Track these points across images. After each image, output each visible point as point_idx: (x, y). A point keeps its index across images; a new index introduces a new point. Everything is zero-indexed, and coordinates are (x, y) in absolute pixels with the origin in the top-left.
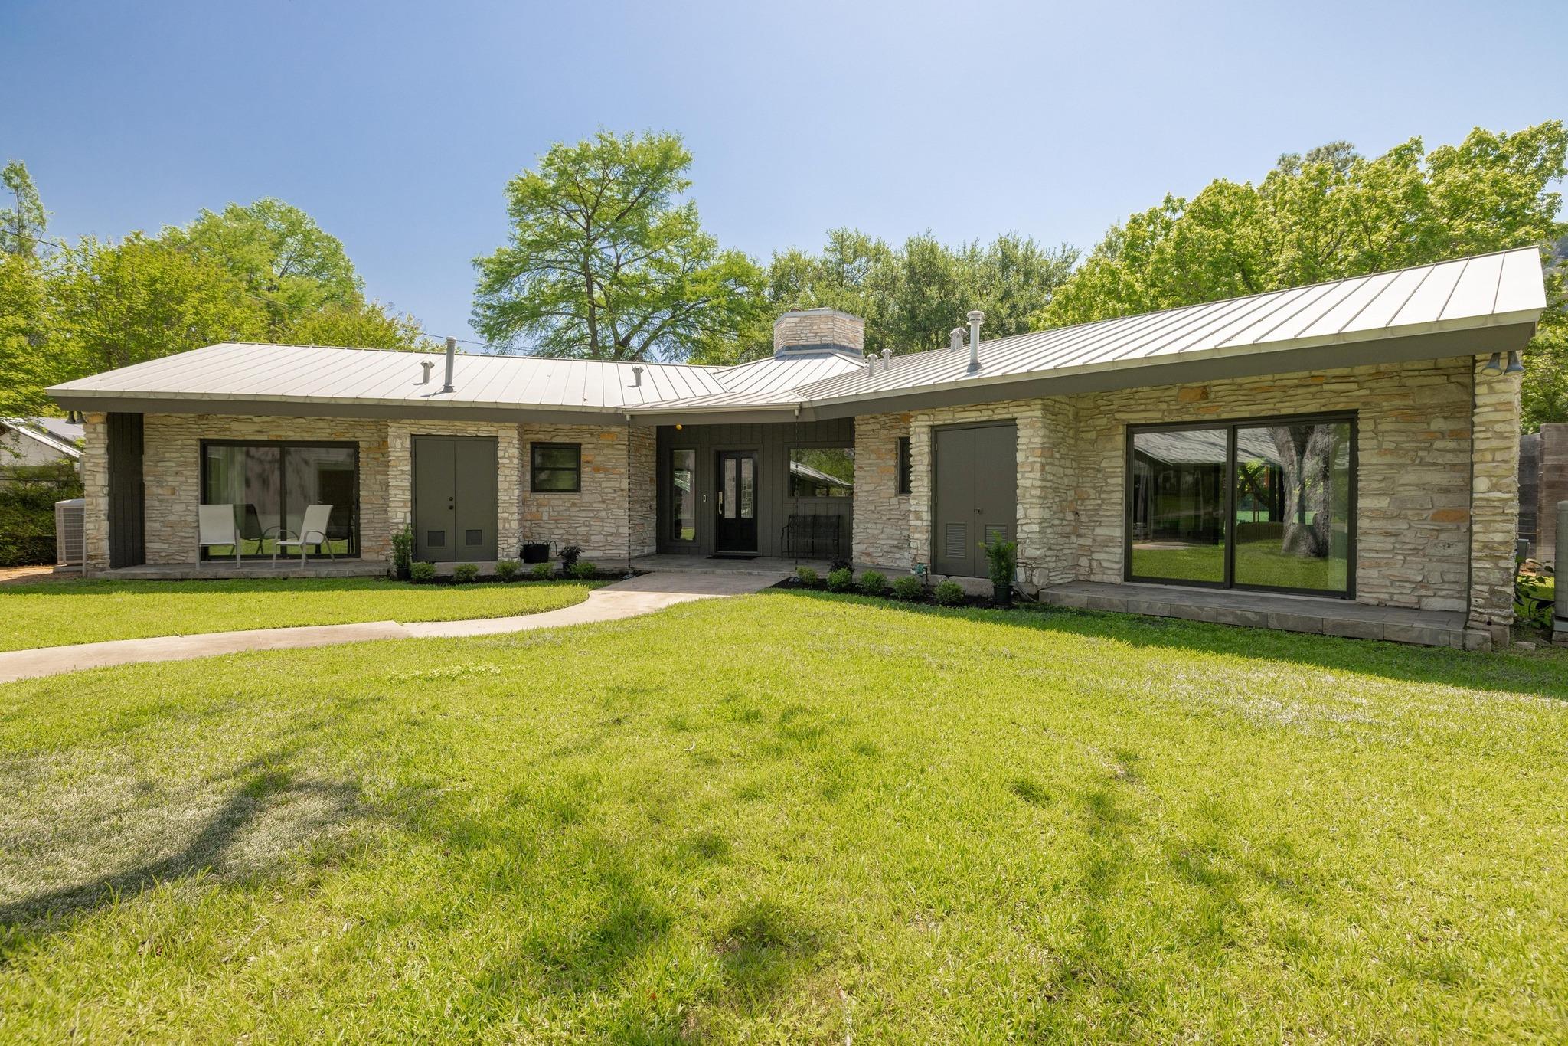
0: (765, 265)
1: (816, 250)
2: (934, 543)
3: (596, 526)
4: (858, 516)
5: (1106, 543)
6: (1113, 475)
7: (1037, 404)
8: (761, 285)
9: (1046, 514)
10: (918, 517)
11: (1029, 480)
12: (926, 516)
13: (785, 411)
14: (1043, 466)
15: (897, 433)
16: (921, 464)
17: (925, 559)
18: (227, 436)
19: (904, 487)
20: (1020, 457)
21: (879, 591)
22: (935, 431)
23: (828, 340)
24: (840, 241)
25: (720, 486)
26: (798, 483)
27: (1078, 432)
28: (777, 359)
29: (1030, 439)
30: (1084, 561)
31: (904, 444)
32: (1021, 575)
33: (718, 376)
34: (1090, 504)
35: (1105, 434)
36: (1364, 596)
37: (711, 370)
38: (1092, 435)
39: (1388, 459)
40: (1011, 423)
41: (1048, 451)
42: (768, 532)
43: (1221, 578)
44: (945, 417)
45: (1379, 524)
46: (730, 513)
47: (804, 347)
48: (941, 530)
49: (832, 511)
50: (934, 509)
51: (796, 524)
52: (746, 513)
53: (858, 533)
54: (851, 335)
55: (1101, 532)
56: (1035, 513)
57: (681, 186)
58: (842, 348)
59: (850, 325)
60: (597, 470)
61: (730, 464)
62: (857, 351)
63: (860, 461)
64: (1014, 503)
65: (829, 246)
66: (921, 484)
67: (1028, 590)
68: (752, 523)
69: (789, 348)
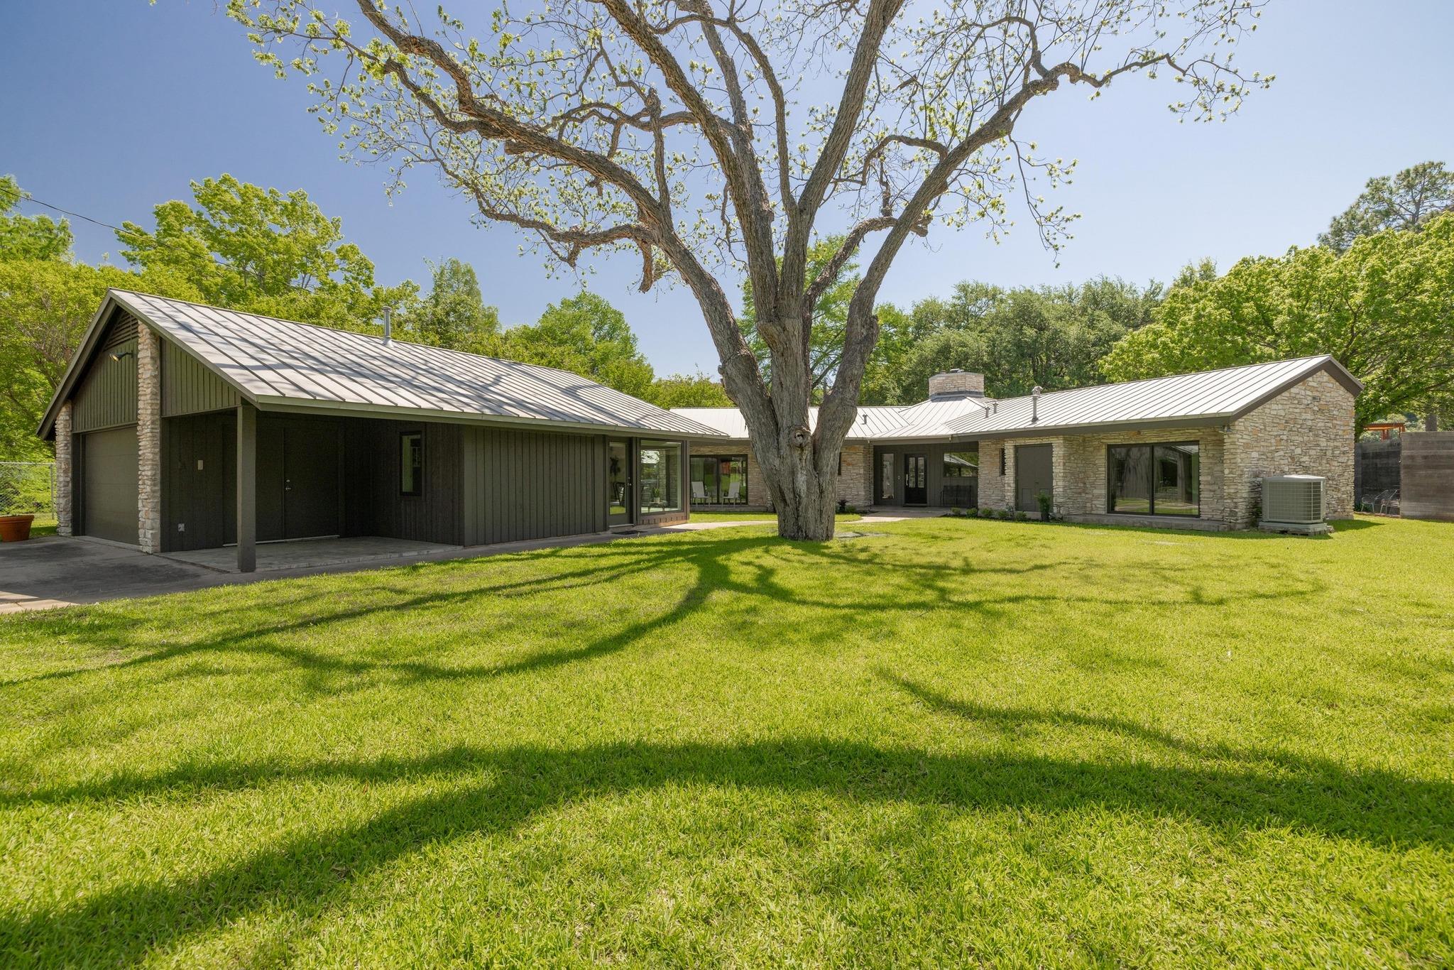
0: (908, 311)
1: (946, 296)
2: (1017, 497)
3: (848, 491)
4: (980, 486)
5: (1098, 497)
6: (1100, 467)
7: (1061, 437)
8: (907, 326)
9: (1067, 484)
10: (1009, 485)
11: (1058, 469)
12: (1013, 485)
13: (944, 438)
14: (1064, 464)
15: (999, 446)
16: (1010, 461)
17: (1012, 504)
18: (699, 453)
19: (1003, 473)
20: (1054, 460)
21: (989, 516)
22: (1017, 448)
23: (962, 389)
24: (964, 289)
25: (907, 471)
26: (948, 468)
27: (1084, 447)
28: (933, 401)
29: (1058, 452)
30: (1089, 505)
31: (1003, 451)
32: (1055, 510)
33: (901, 414)
34: (1092, 479)
35: (1098, 449)
36: (1203, 517)
37: (897, 409)
38: (1091, 449)
39: (1211, 461)
40: (1050, 445)
41: (1067, 458)
42: (933, 493)
43: (1147, 511)
44: (1021, 442)
45: (1207, 487)
46: (911, 485)
47: (948, 393)
48: (1020, 491)
49: (967, 484)
50: (1017, 482)
51: (947, 490)
52: (921, 486)
53: (980, 494)
54: (976, 385)
55: (1096, 492)
56: (1061, 483)
57: (851, 267)
58: (970, 392)
59: (975, 379)
60: (849, 464)
61: (912, 460)
62: (980, 393)
63: (981, 459)
64: (1052, 479)
65: (954, 294)
66: (1010, 471)
67: (1058, 516)
68: (924, 490)
69: (939, 394)
